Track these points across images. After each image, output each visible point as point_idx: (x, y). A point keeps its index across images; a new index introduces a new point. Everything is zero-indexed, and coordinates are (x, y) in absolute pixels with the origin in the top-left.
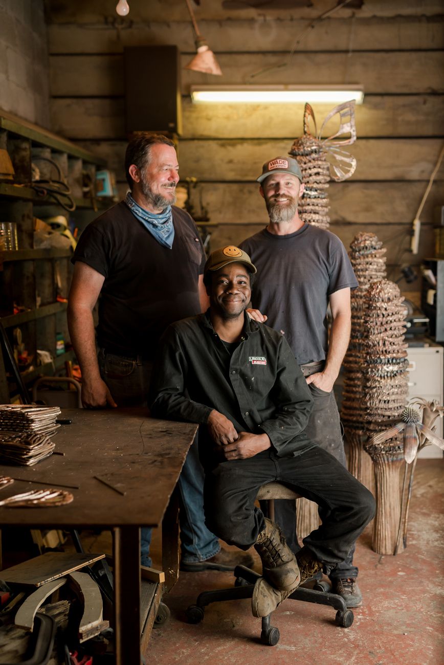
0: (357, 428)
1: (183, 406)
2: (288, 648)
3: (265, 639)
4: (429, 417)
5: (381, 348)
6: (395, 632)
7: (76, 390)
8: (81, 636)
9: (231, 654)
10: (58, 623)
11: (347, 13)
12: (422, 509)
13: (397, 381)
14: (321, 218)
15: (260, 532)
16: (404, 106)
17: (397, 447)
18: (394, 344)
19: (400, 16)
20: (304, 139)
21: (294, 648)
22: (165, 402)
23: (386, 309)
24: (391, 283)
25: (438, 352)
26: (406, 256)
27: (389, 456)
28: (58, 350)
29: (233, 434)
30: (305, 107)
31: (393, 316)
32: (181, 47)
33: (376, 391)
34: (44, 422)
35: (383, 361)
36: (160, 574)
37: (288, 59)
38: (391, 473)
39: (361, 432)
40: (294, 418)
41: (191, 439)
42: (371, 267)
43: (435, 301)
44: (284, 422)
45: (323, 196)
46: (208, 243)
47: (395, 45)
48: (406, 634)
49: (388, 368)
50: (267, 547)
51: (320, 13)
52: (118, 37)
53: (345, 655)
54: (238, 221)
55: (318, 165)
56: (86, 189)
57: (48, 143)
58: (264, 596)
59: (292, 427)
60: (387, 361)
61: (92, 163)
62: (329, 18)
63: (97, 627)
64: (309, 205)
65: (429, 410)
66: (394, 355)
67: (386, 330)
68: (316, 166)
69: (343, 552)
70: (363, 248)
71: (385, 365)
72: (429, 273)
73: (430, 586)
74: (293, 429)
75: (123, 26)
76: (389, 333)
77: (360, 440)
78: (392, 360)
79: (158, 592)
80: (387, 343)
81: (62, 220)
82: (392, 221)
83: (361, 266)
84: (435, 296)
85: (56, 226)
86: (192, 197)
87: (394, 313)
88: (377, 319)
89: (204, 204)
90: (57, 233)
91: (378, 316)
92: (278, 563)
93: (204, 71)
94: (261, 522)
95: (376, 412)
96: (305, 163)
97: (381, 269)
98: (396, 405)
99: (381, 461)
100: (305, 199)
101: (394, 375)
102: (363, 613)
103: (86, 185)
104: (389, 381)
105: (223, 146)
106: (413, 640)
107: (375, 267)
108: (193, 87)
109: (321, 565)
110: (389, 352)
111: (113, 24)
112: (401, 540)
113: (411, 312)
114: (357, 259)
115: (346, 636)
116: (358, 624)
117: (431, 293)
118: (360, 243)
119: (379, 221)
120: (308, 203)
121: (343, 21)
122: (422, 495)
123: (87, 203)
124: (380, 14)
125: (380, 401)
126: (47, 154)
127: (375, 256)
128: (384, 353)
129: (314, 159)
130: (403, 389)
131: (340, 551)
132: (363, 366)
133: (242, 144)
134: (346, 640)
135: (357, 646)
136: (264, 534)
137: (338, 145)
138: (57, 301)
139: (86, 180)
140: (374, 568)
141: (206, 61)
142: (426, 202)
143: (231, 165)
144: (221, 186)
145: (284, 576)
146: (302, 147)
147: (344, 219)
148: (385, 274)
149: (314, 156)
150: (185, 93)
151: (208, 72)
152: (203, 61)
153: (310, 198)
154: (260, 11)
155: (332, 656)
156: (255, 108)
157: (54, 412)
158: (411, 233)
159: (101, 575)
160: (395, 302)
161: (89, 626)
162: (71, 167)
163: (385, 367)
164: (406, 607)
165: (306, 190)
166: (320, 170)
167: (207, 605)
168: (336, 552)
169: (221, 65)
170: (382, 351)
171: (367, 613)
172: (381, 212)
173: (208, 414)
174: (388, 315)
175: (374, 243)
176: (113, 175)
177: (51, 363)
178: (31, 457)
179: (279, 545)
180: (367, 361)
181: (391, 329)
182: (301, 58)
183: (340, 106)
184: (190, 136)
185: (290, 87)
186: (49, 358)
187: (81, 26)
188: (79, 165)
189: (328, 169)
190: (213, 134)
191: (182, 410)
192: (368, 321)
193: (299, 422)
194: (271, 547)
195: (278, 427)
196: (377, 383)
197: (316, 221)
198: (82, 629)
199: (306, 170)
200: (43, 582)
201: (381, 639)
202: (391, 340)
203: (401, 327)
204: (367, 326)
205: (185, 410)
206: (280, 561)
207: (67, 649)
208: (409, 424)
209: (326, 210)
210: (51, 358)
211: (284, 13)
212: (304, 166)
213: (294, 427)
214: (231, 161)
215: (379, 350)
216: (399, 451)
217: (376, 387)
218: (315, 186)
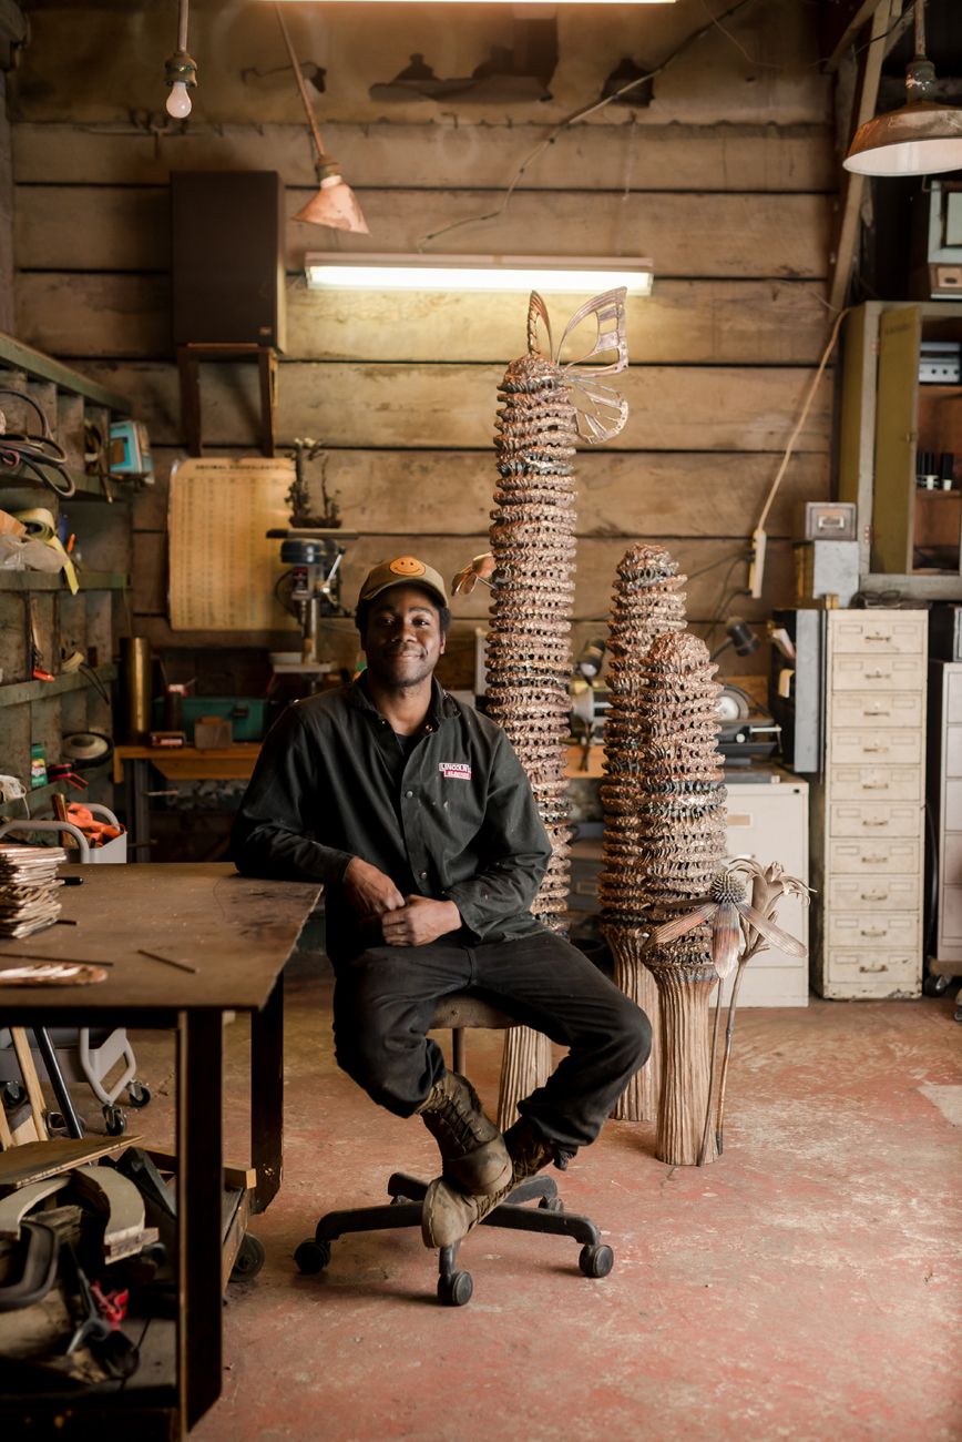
0: (631, 924)
1: (299, 850)
2: (488, 1309)
3: (447, 1295)
4: (763, 895)
5: (674, 762)
6: (691, 1284)
7: (76, 847)
8: (107, 1250)
9: (382, 1319)
10: (62, 1237)
11: (620, 114)
12: (760, 1091)
13: (706, 825)
14: (559, 513)
15: (434, 1083)
16: (734, 302)
17: (703, 955)
18: (697, 754)
19: (725, 123)
20: (528, 361)
21: (498, 1310)
22: (265, 842)
23: (682, 688)
24: (692, 638)
25: (797, 791)
26: (738, 601)
27: (689, 970)
28: (34, 777)
29: (394, 899)
30: (531, 301)
31: (696, 701)
32: (287, 176)
33: (664, 844)
34: (35, 872)
35: (677, 787)
36: (248, 1173)
37: (500, 203)
38: (692, 1005)
39: (637, 933)
40: (510, 882)
41: (310, 904)
42: (657, 609)
43: (792, 692)
44: (490, 885)
45: (564, 471)
46: (338, 572)
47: (717, 181)
48: (710, 1286)
49: (685, 800)
50: (447, 1118)
51: (565, 114)
52: (157, 151)
53: (594, 1317)
54: (400, 530)
55: (554, 411)
56: (91, 458)
57: (21, 363)
58: (445, 1207)
59: (504, 896)
60: (683, 788)
61: (102, 406)
62: (584, 123)
63: (137, 1238)
64: (536, 487)
65: (764, 881)
66: (699, 776)
67: (682, 727)
68: (551, 414)
69: (591, 1124)
70: (642, 575)
71: (679, 795)
72: (781, 635)
73: (762, 1213)
74: (507, 901)
75: (167, 130)
76: (689, 733)
77: (634, 949)
78: (694, 786)
79: (243, 1202)
80: (684, 752)
81: (44, 516)
82: (710, 532)
83: (638, 607)
84: (793, 680)
85: (35, 528)
86: (305, 478)
87: (698, 696)
88: (665, 707)
89: (330, 493)
90: (36, 541)
91: (668, 700)
92: (470, 1146)
93: (333, 225)
94: (438, 1064)
95: (663, 886)
96: (530, 408)
97: (676, 615)
98: (702, 872)
99: (673, 983)
100: (529, 477)
101: (696, 814)
102: (633, 1256)
103: (91, 450)
104: (688, 825)
105: (369, 374)
106: (722, 1295)
107: (665, 610)
108: (310, 256)
109: (549, 1150)
110: (688, 770)
111: (147, 124)
112: (712, 1137)
113: (746, 712)
114: (631, 595)
115: (599, 1289)
116: (622, 1272)
117: (786, 675)
118: (637, 563)
119: (683, 532)
120: (535, 483)
121: (611, 129)
122: (761, 1069)
123: (93, 486)
124: (684, 118)
125: (672, 863)
126: (19, 383)
127: (665, 589)
128: (680, 771)
129: (546, 401)
130: (715, 842)
131: (585, 1123)
132: (638, 797)
133: (408, 371)
134: (597, 1295)
135: (617, 1305)
136: (442, 1091)
137: (594, 375)
138: (35, 678)
139: (90, 439)
140: (659, 1186)
141: (337, 205)
142: (777, 494)
143: (384, 414)
144: (366, 457)
145: (480, 1167)
146: (523, 375)
147: (613, 526)
148: (684, 625)
149: (546, 392)
150: (292, 268)
151: (342, 226)
152: (332, 205)
153: (538, 473)
154: (445, 107)
155: (570, 1320)
156: (436, 299)
157: (54, 855)
158: (748, 556)
159: (136, 1170)
160: (699, 673)
161: (123, 1235)
162: (62, 412)
163: (680, 799)
164: (713, 1245)
165: (532, 459)
166: (557, 421)
167: (336, 1237)
168: (577, 1124)
169: (366, 213)
170: (675, 769)
171: (640, 1255)
172: (689, 514)
173: (345, 864)
174: (687, 699)
175: (662, 564)
176: (144, 431)
177: (22, 799)
178: (19, 922)
179: (469, 1113)
180: (646, 790)
181: (692, 726)
182: (528, 202)
183: (598, 298)
184: (302, 356)
185: (506, 259)
186: (19, 790)
187: (82, 127)
188: (78, 407)
189: (574, 419)
190: (349, 351)
191: (296, 858)
192: (650, 710)
193: (517, 888)
194: (454, 1117)
195: (478, 895)
196: (665, 830)
197: (549, 518)
198: (109, 1239)
199: (531, 420)
200: (27, 1180)
201: (662, 1294)
202: (691, 746)
203: (710, 723)
204: (647, 720)
205: (302, 856)
206: (473, 1142)
207: (81, 1274)
208: (724, 905)
209: (571, 497)
210: (23, 791)
211: (495, 112)
212: (528, 413)
213: (509, 898)
214: (385, 407)
215: (669, 766)
216: (707, 963)
217: (663, 837)
218: (549, 450)
